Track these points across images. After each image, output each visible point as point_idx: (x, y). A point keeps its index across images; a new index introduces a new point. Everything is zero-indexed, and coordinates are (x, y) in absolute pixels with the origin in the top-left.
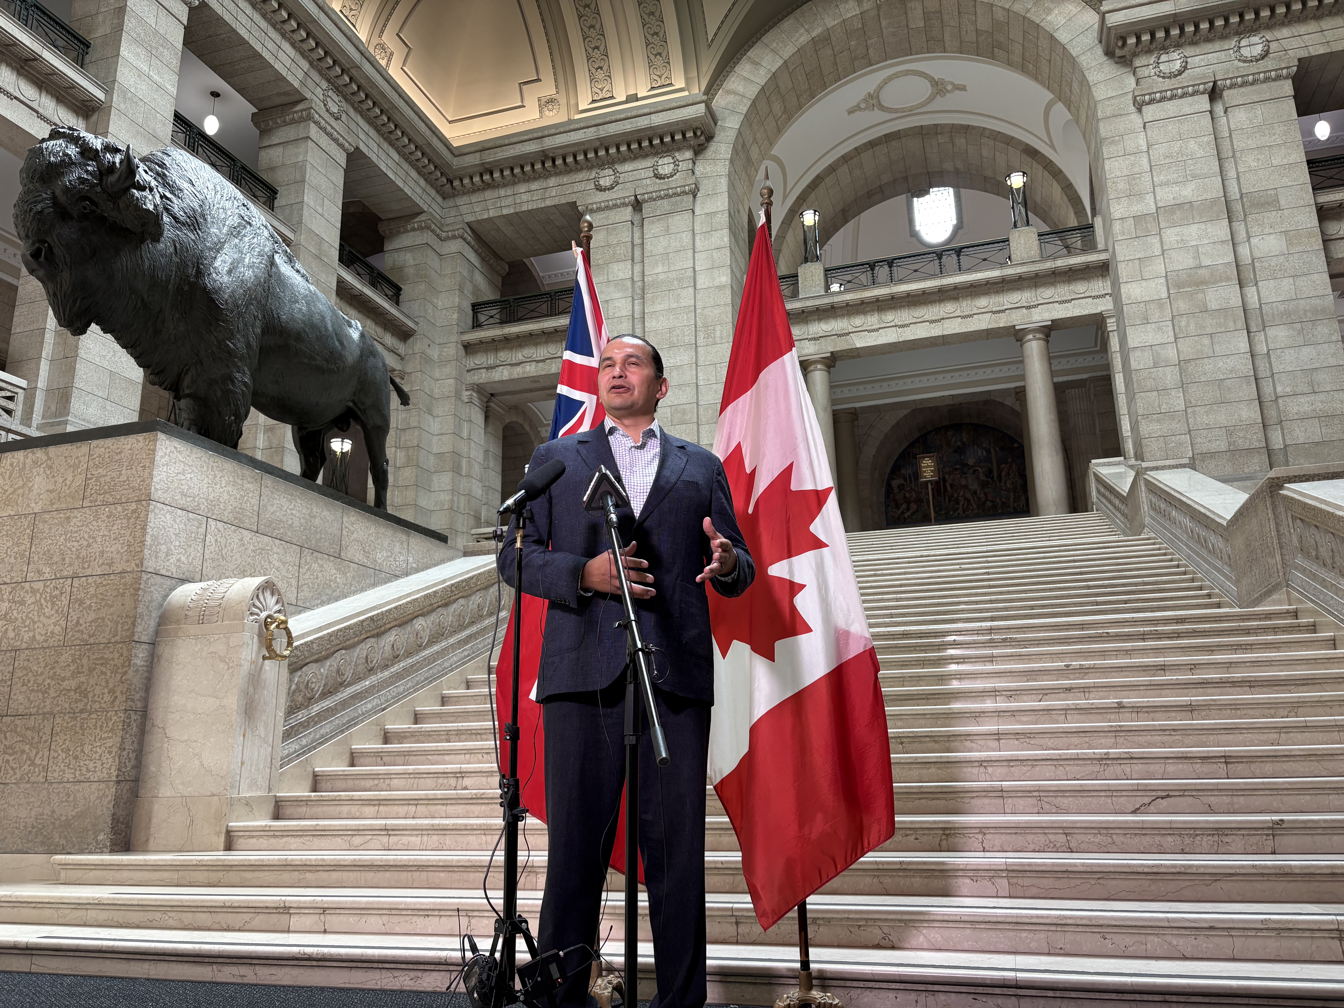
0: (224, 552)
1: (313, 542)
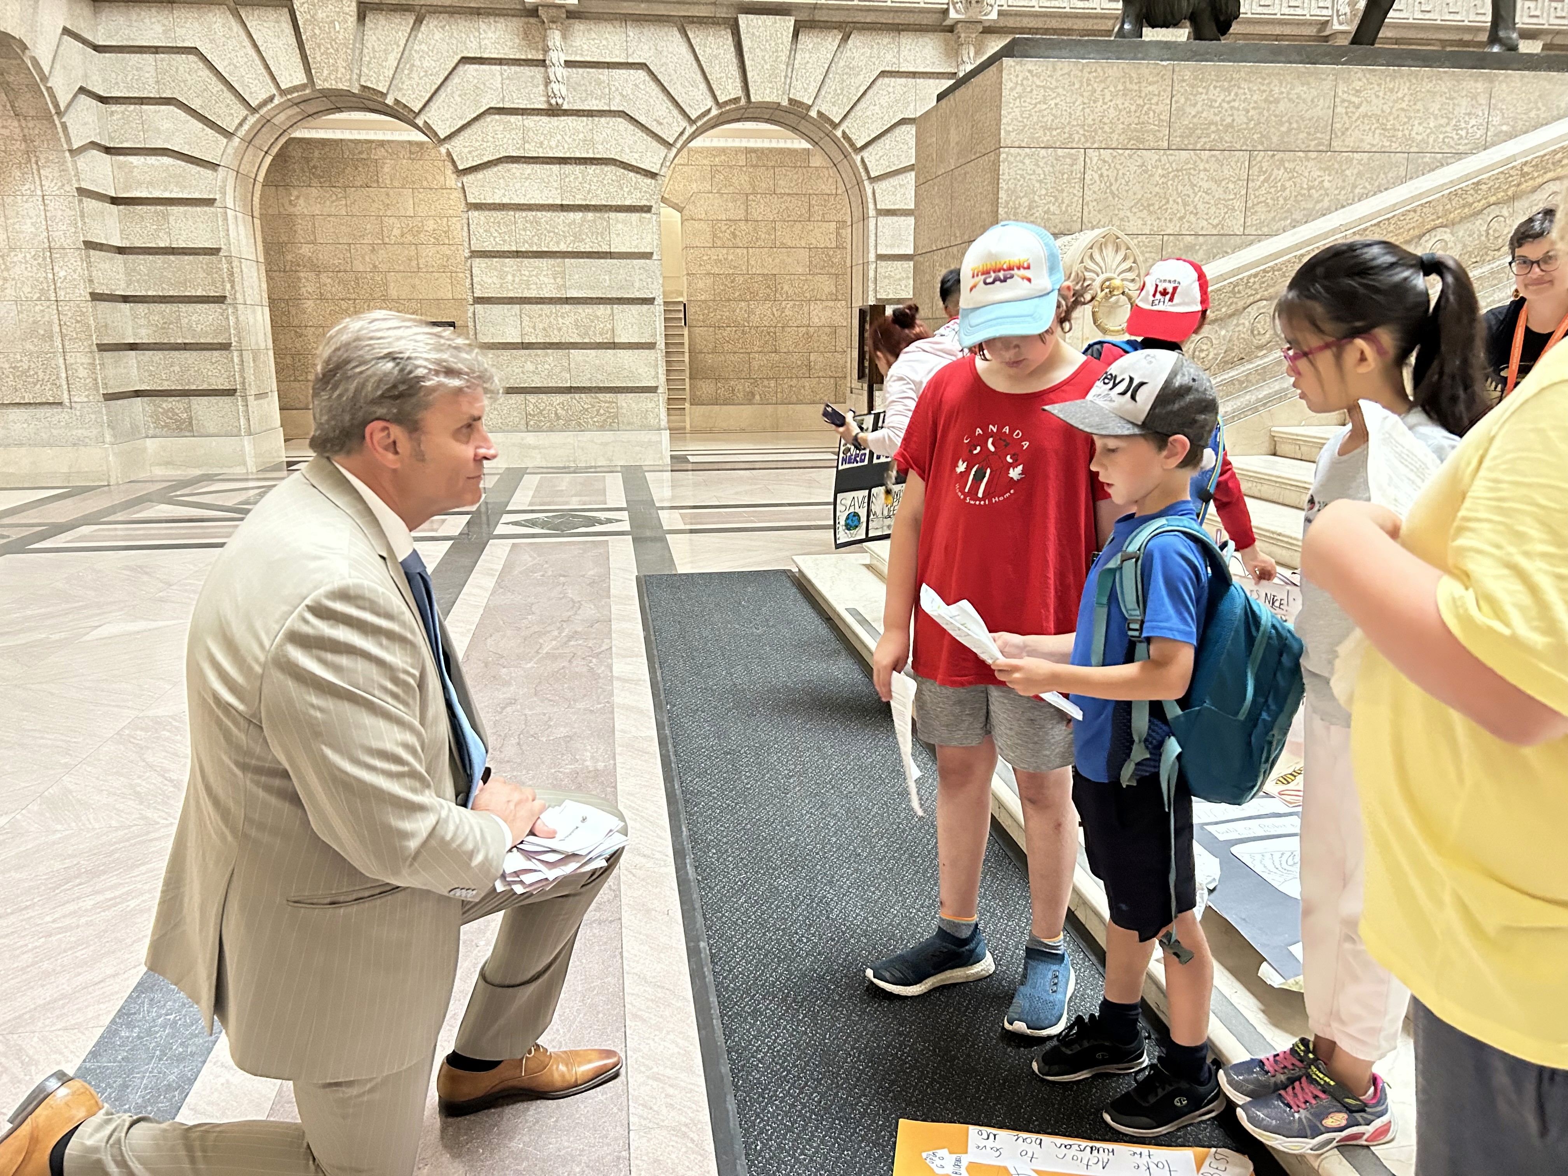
0: (1114, 188)
1: (1275, 139)
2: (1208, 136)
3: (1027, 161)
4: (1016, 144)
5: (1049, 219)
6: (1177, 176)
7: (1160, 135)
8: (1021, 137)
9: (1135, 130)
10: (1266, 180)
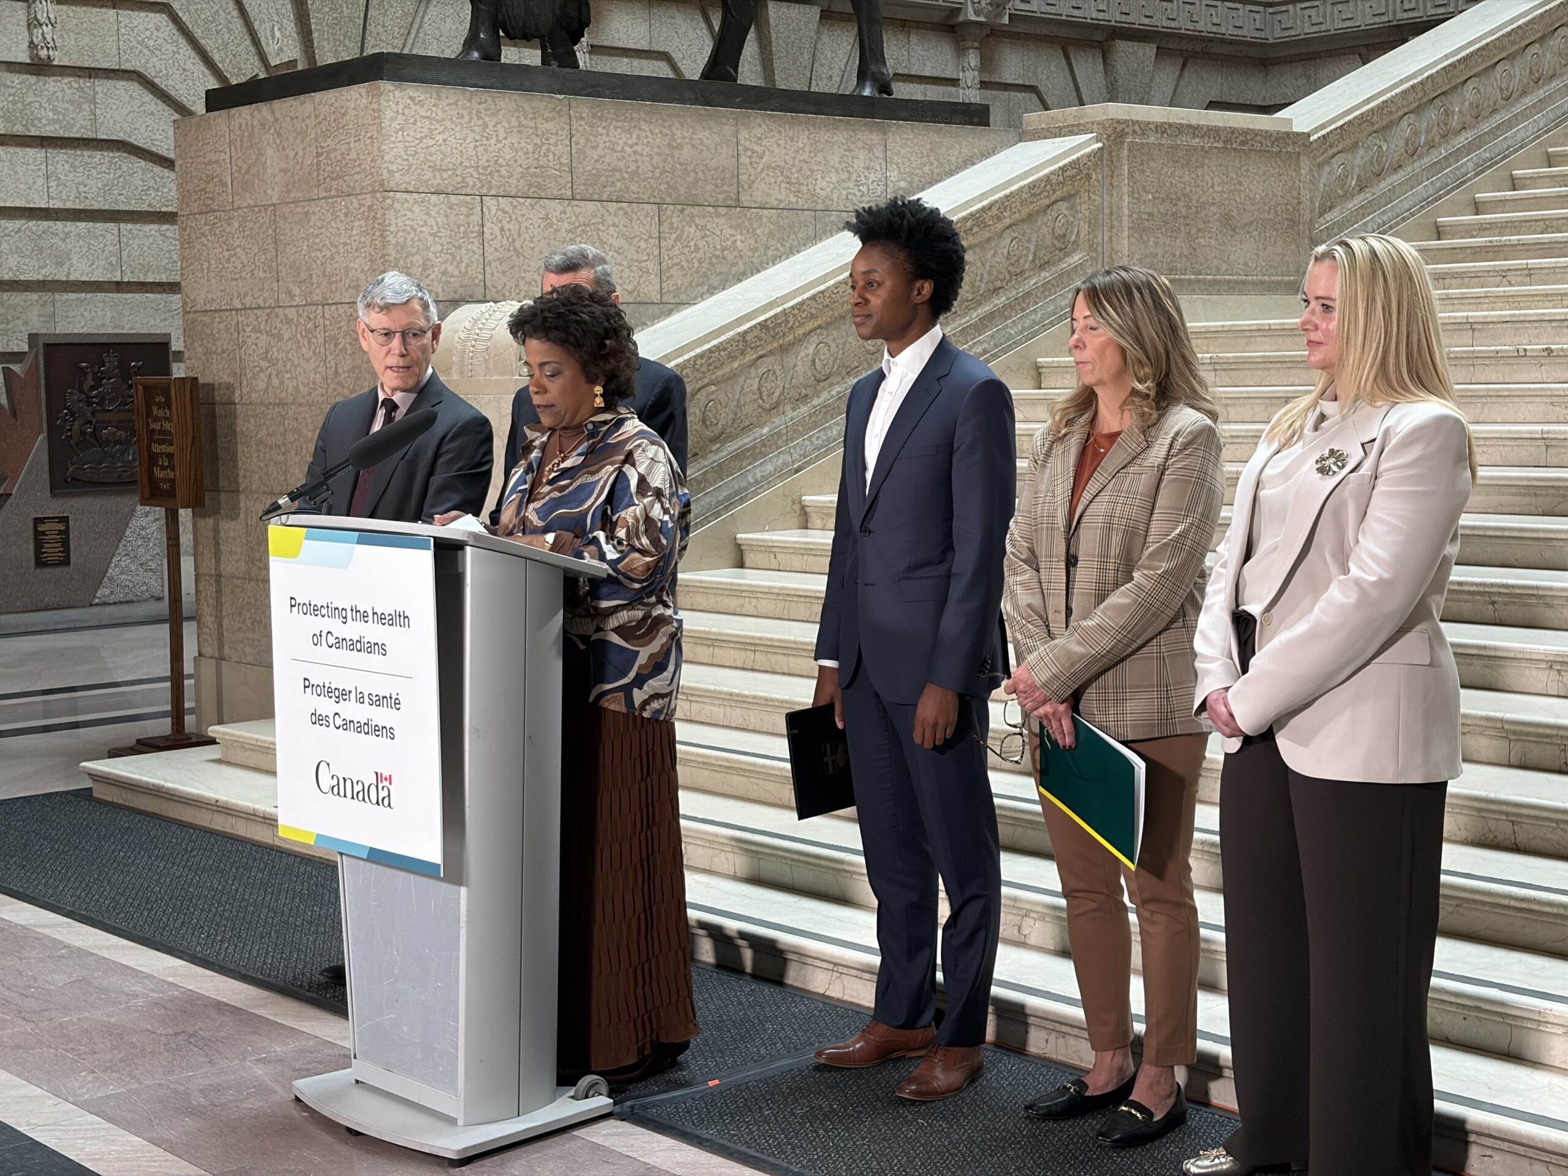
0: (518, 245)
1: (682, 191)
2: (613, 184)
3: (416, 208)
4: (403, 187)
5: (448, 282)
6: (584, 231)
7: (562, 181)
8: (407, 178)
9: (535, 175)
10: (678, 239)
